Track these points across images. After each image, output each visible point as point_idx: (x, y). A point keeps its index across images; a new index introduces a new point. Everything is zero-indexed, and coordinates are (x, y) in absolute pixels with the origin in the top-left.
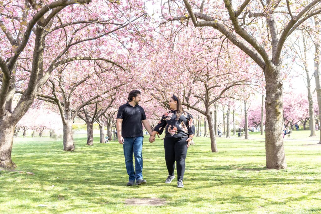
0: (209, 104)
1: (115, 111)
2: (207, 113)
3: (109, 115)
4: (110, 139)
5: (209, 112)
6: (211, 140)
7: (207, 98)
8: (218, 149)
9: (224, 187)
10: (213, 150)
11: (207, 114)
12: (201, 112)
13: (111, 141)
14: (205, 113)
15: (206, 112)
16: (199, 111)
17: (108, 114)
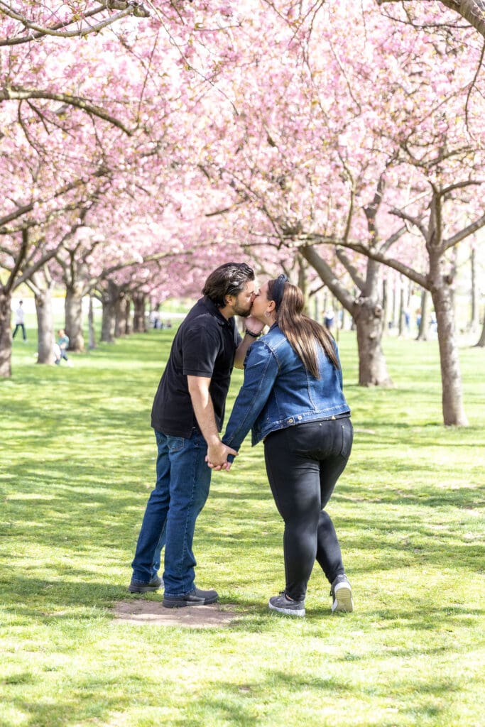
0: (440, 245)
1: (95, 239)
2: (432, 279)
3: (72, 253)
4: (72, 347)
5: (441, 279)
6: (444, 382)
7: (435, 225)
8: (465, 414)
9: (424, 572)
10: (450, 418)
11: (432, 283)
12: (413, 277)
13: (78, 352)
14: (424, 280)
15: (428, 277)
16: (402, 272)
17: (67, 249)
